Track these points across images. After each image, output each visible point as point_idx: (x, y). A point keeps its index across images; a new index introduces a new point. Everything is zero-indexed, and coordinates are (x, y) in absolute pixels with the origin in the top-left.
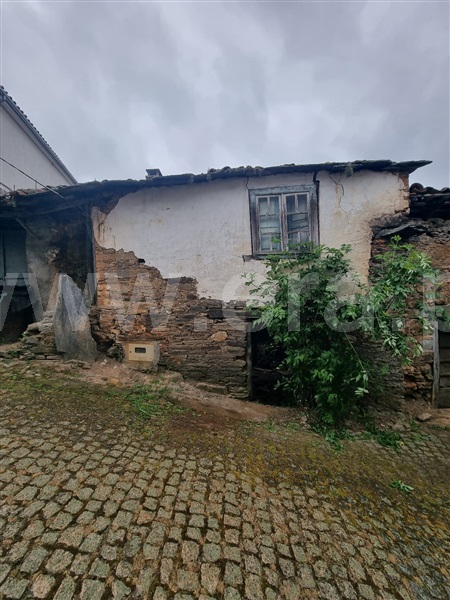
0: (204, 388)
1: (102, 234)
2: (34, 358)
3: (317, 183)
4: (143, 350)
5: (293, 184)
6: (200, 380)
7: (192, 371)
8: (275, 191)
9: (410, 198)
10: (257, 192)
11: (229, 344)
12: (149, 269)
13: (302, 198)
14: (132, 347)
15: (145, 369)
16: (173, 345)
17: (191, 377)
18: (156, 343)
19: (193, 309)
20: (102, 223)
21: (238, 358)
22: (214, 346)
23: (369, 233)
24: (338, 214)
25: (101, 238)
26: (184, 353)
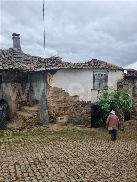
0: (80, 127)
1: (51, 82)
2: (31, 127)
3: (108, 71)
4: (63, 118)
5: (103, 71)
6: (79, 125)
7: (77, 122)
8: (99, 72)
9: (124, 76)
10: (95, 72)
11: (86, 113)
12: (66, 93)
13: (105, 75)
14: (59, 118)
15: (63, 124)
16: (71, 115)
17: (76, 124)
18: (67, 116)
19: (78, 104)
20: (51, 78)
21: (88, 117)
22: (83, 114)
23: (117, 84)
24: (112, 79)
25: (50, 83)
26: (74, 118)
